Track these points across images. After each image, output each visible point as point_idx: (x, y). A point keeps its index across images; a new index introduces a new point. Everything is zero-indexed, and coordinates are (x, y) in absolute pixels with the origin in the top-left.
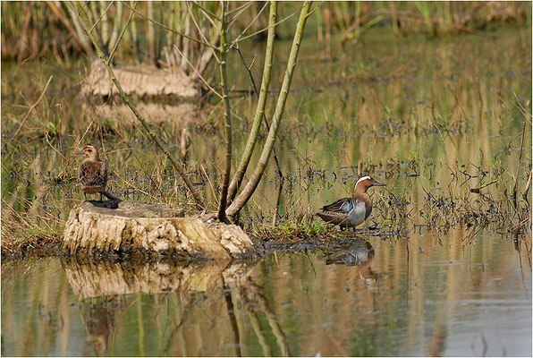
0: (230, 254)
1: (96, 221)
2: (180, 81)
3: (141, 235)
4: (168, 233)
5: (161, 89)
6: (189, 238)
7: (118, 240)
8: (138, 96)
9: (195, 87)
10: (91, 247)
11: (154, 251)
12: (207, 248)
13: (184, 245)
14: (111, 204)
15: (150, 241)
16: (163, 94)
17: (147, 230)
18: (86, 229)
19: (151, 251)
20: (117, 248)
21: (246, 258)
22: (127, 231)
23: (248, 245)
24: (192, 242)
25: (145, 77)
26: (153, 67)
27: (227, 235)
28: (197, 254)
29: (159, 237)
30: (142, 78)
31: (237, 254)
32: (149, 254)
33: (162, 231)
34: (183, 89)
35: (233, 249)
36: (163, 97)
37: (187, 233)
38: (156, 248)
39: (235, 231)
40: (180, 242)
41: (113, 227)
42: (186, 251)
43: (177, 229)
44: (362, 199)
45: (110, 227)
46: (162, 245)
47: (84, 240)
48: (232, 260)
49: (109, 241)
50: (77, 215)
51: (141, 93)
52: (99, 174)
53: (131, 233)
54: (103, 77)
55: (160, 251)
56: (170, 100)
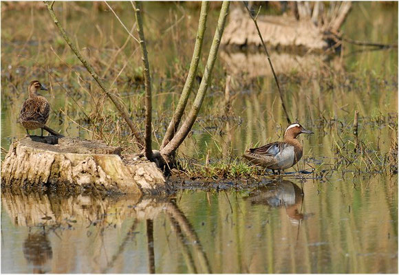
0: (142, 190)
1: (29, 155)
2: (309, 33)
3: (67, 169)
4: (90, 168)
5: (292, 39)
6: (107, 173)
7: (47, 173)
8: (272, 46)
9: (323, 39)
10: (23, 179)
11: (77, 185)
12: (122, 183)
13: (102, 180)
14: (52, 139)
15: (74, 175)
16: (294, 45)
17: (72, 165)
18: (20, 161)
19: (75, 185)
20: (45, 180)
21: (156, 194)
22: (55, 165)
23: (159, 182)
24: (108, 177)
25: (279, 28)
26: (293, 18)
27: (140, 171)
28: (112, 188)
29: (83, 172)
30: (276, 29)
31: (148, 190)
32: (74, 187)
33: (85, 167)
34: (312, 40)
35: (144, 184)
36: (293, 48)
37: (106, 169)
38: (80, 182)
39: (149, 169)
40: (99, 177)
41: (44, 160)
42: (103, 185)
43: (97, 164)
44: (292, 144)
45: (40, 161)
46: (85, 179)
47: (17, 172)
48: (143, 195)
49: (39, 174)
50: (15, 148)
51: (274, 43)
52: (39, 110)
53: (59, 167)
54: (240, 26)
55: (83, 184)
56: (300, 51)
